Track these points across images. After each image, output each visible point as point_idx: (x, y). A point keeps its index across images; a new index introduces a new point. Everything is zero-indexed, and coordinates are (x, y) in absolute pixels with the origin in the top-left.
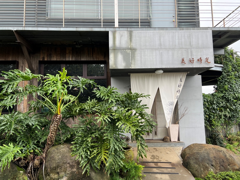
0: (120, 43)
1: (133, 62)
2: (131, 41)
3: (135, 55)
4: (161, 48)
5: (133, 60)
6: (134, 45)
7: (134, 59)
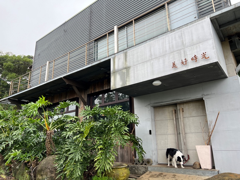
0: (118, 66)
1: (128, 80)
2: (126, 61)
3: (129, 73)
4: (152, 58)
5: (128, 78)
6: (128, 64)
7: (129, 76)
